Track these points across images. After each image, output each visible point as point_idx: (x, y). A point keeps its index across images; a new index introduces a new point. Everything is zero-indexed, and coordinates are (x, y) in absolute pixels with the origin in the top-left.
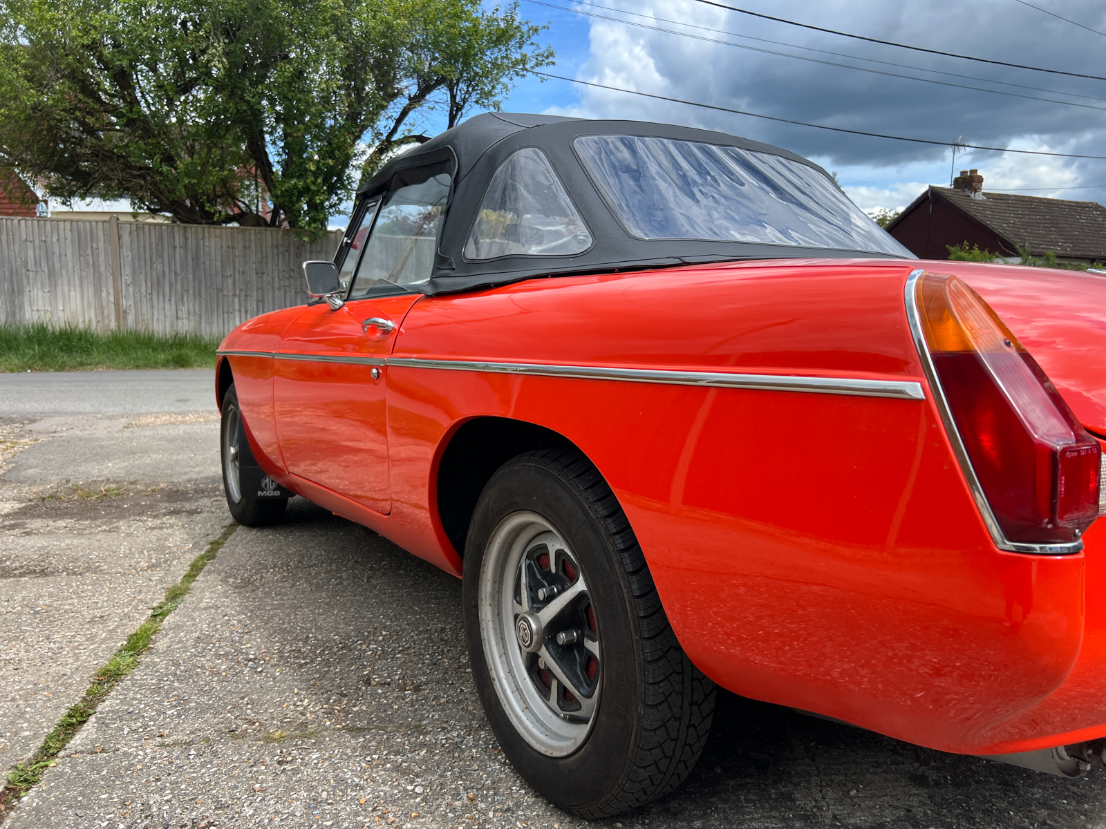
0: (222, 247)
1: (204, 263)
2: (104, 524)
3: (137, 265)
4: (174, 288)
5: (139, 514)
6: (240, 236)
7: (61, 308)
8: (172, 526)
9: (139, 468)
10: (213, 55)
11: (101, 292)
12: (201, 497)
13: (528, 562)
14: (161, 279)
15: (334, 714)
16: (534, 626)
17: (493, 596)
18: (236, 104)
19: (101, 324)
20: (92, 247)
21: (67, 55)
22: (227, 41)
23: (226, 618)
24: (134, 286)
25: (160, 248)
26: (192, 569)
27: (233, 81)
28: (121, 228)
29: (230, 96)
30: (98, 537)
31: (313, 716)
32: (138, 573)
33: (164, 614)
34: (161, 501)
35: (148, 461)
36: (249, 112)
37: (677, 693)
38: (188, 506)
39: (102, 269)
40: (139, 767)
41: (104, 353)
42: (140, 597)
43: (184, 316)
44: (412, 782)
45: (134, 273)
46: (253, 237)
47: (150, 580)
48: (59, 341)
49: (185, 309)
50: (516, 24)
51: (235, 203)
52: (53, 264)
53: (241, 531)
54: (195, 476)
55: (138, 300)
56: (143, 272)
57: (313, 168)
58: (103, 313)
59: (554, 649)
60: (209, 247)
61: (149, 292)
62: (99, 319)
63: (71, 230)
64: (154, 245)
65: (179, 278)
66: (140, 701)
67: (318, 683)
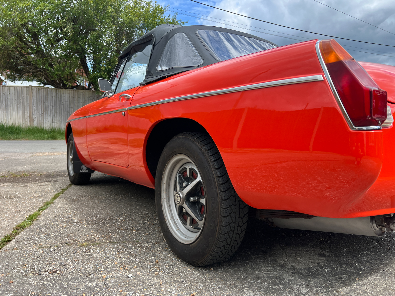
0: (70, 97)
1: (63, 102)
2: (22, 184)
3: (38, 103)
4: (52, 111)
5: (35, 182)
6: (76, 93)
7: (10, 118)
8: (47, 185)
9: (36, 167)
10: (68, 28)
11: (25, 112)
12: (59, 177)
13: (179, 174)
14: (47, 108)
15: (106, 238)
16: (181, 196)
17: (166, 189)
18: (76, 46)
19: (24, 124)
20: (22, 96)
21: (15, 28)
22: (73, 24)
23: (66, 211)
24: (37, 111)
25: (47, 97)
26: (54, 197)
27: (75, 38)
28: (33, 90)
29: (74, 43)
30: (20, 188)
31: (98, 239)
32: (34, 198)
33: (43, 210)
34: (44, 178)
35: (39, 166)
36: (81, 49)
37: (234, 213)
38: (54, 179)
39: (25, 104)
40: (31, 254)
41: (25, 134)
42: (34, 205)
43: (55, 122)
44: (135, 258)
45: (37, 106)
46: (81, 94)
47: (38, 200)
48: (8, 130)
49: (56, 119)
50: (176, 21)
51: (75, 82)
52: (7, 102)
53: (73, 186)
54: (57, 170)
55: (38, 115)
56: (41, 105)
57: (103, 69)
58: (25, 120)
59: (188, 204)
60: (65, 97)
61: (43, 113)
62: (24, 122)
63: (14, 90)
64: (45, 96)
65: (54, 108)
66: (32, 235)
67: (100, 229)
